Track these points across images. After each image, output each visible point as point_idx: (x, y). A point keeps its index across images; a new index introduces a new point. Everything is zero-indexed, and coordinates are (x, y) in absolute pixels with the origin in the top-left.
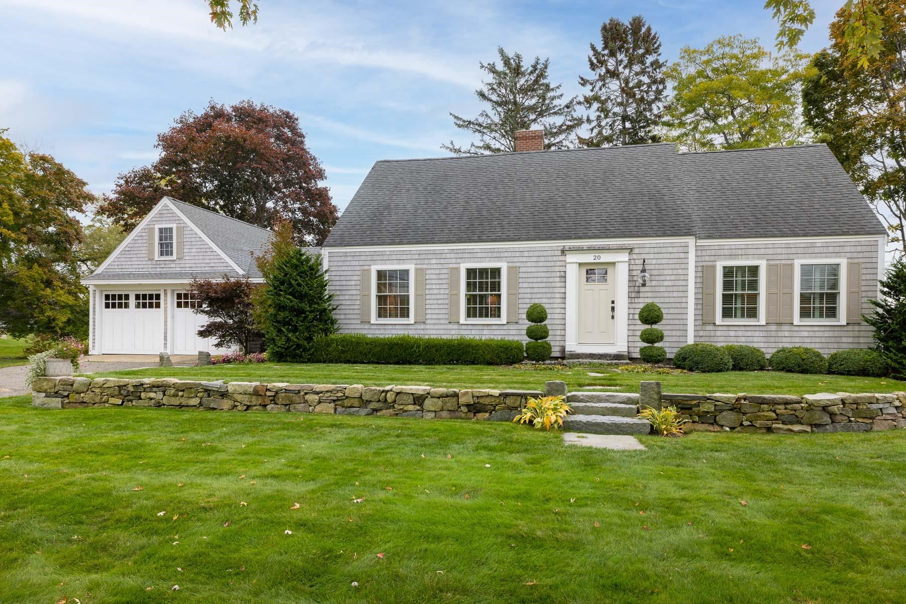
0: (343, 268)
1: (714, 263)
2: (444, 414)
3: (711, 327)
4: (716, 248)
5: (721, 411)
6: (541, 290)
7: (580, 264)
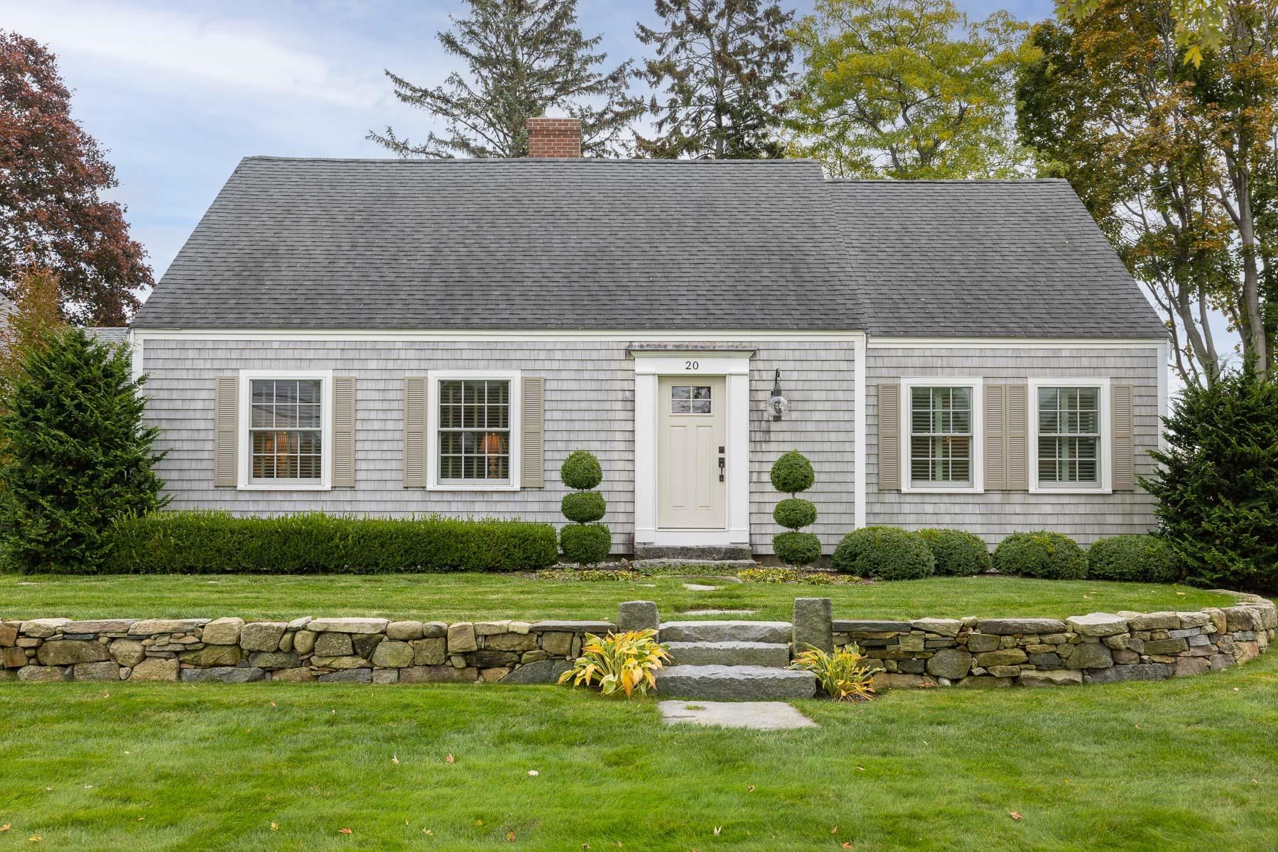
0: (177, 374)
1: (896, 381)
2: (417, 673)
3: (892, 498)
4: (900, 353)
5: (936, 650)
6: (587, 426)
7: (662, 378)
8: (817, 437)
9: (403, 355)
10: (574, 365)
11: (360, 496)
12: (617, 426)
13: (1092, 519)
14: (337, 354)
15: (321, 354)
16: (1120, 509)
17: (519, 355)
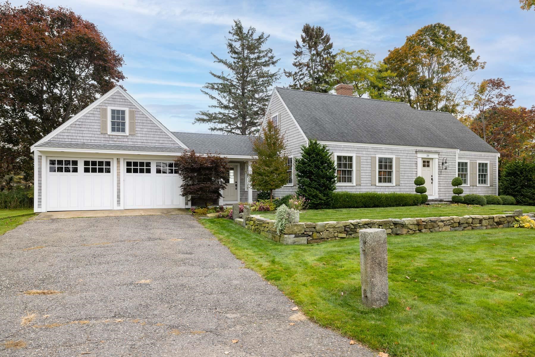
7: (421, 158)
8: (450, 173)
9: (371, 150)
10: (406, 155)
11: (361, 187)
12: (414, 170)
13: (486, 192)
14: (356, 150)
15: (353, 149)
16: (491, 190)
17: (395, 152)
